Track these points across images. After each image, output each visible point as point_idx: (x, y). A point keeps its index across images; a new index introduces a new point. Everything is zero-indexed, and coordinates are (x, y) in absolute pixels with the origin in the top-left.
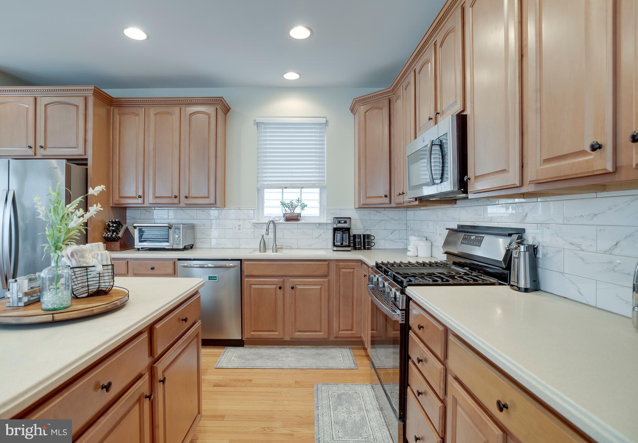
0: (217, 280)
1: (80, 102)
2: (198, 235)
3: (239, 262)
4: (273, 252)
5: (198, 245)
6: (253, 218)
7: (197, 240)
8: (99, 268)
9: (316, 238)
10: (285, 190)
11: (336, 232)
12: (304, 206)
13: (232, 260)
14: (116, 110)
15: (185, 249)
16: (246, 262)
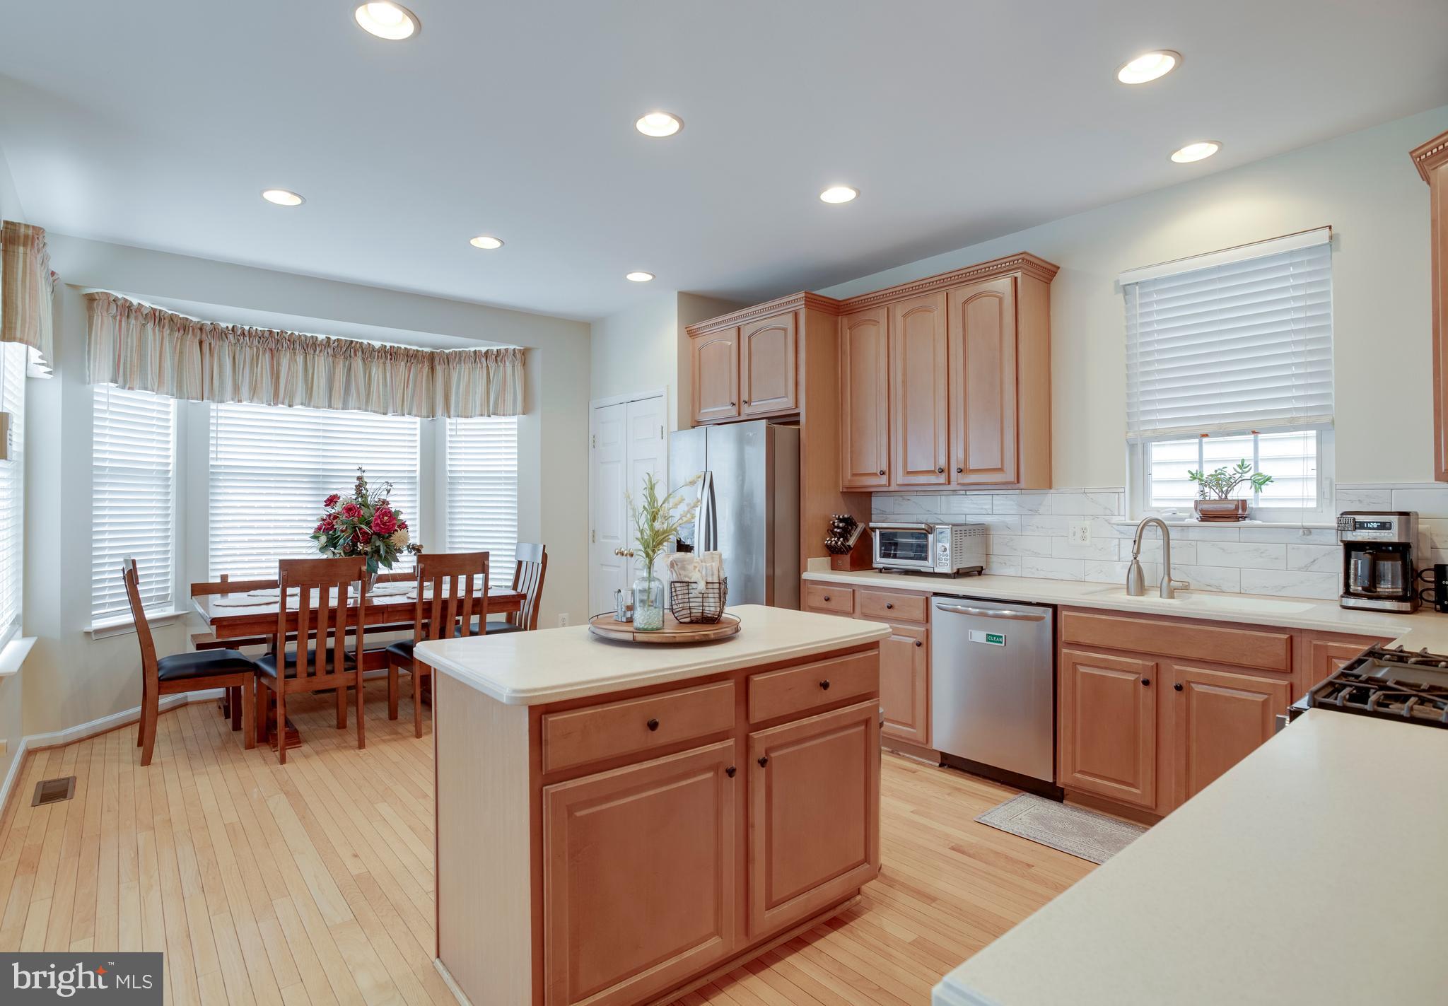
0: (1003, 644)
1: (788, 321)
2: (996, 548)
3: (1050, 610)
4: (1161, 596)
5: (996, 566)
6: (1117, 513)
7: (993, 559)
8: (701, 586)
9: (1300, 569)
10: (1205, 440)
11: (1353, 553)
12: (1260, 482)
13: (1038, 604)
14: (845, 320)
15: (959, 574)
16: (1065, 613)
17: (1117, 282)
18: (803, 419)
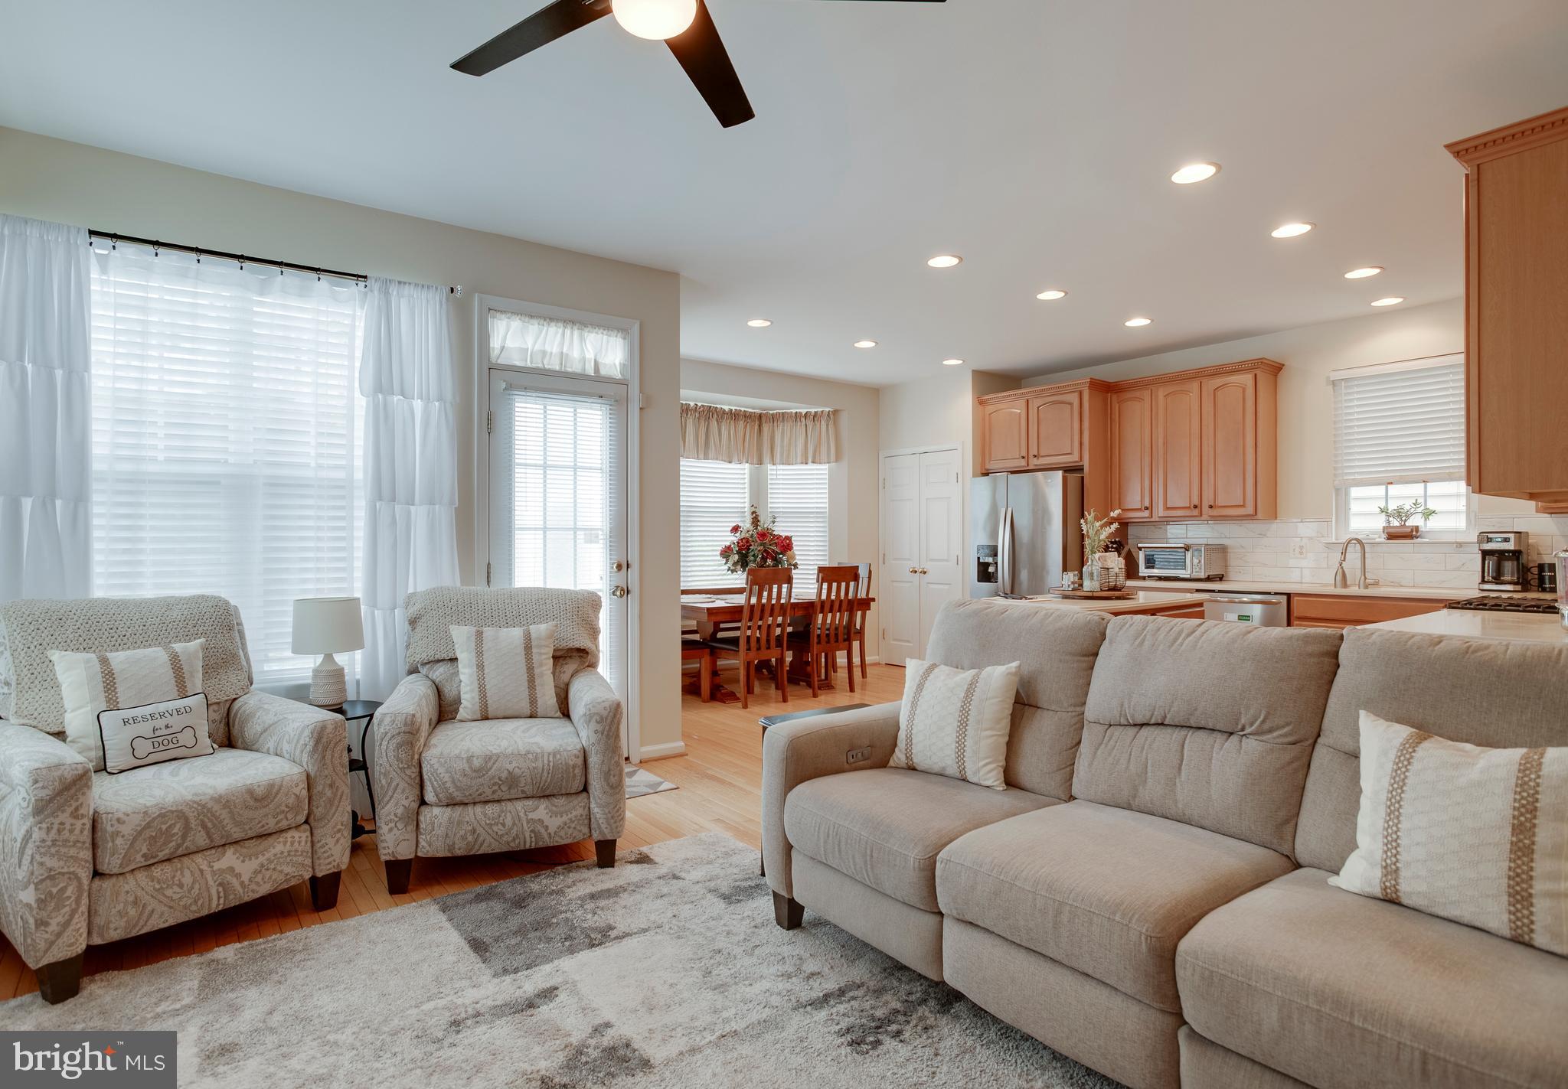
0: (1251, 622)
1: (1074, 398)
2: (1233, 561)
3: (1285, 597)
4: (1360, 588)
5: (1232, 574)
6: (1326, 535)
7: (1230, 569)
9: (1456, 569)
10: (1390, 486)
11: (1487, 558)
12: (1428, 514)
13: (1276, 594)
14: (1115, 397)
15: (1209, 579)
16: (1296, 598)
17: (1328, 377)
18: (1086, 469)
